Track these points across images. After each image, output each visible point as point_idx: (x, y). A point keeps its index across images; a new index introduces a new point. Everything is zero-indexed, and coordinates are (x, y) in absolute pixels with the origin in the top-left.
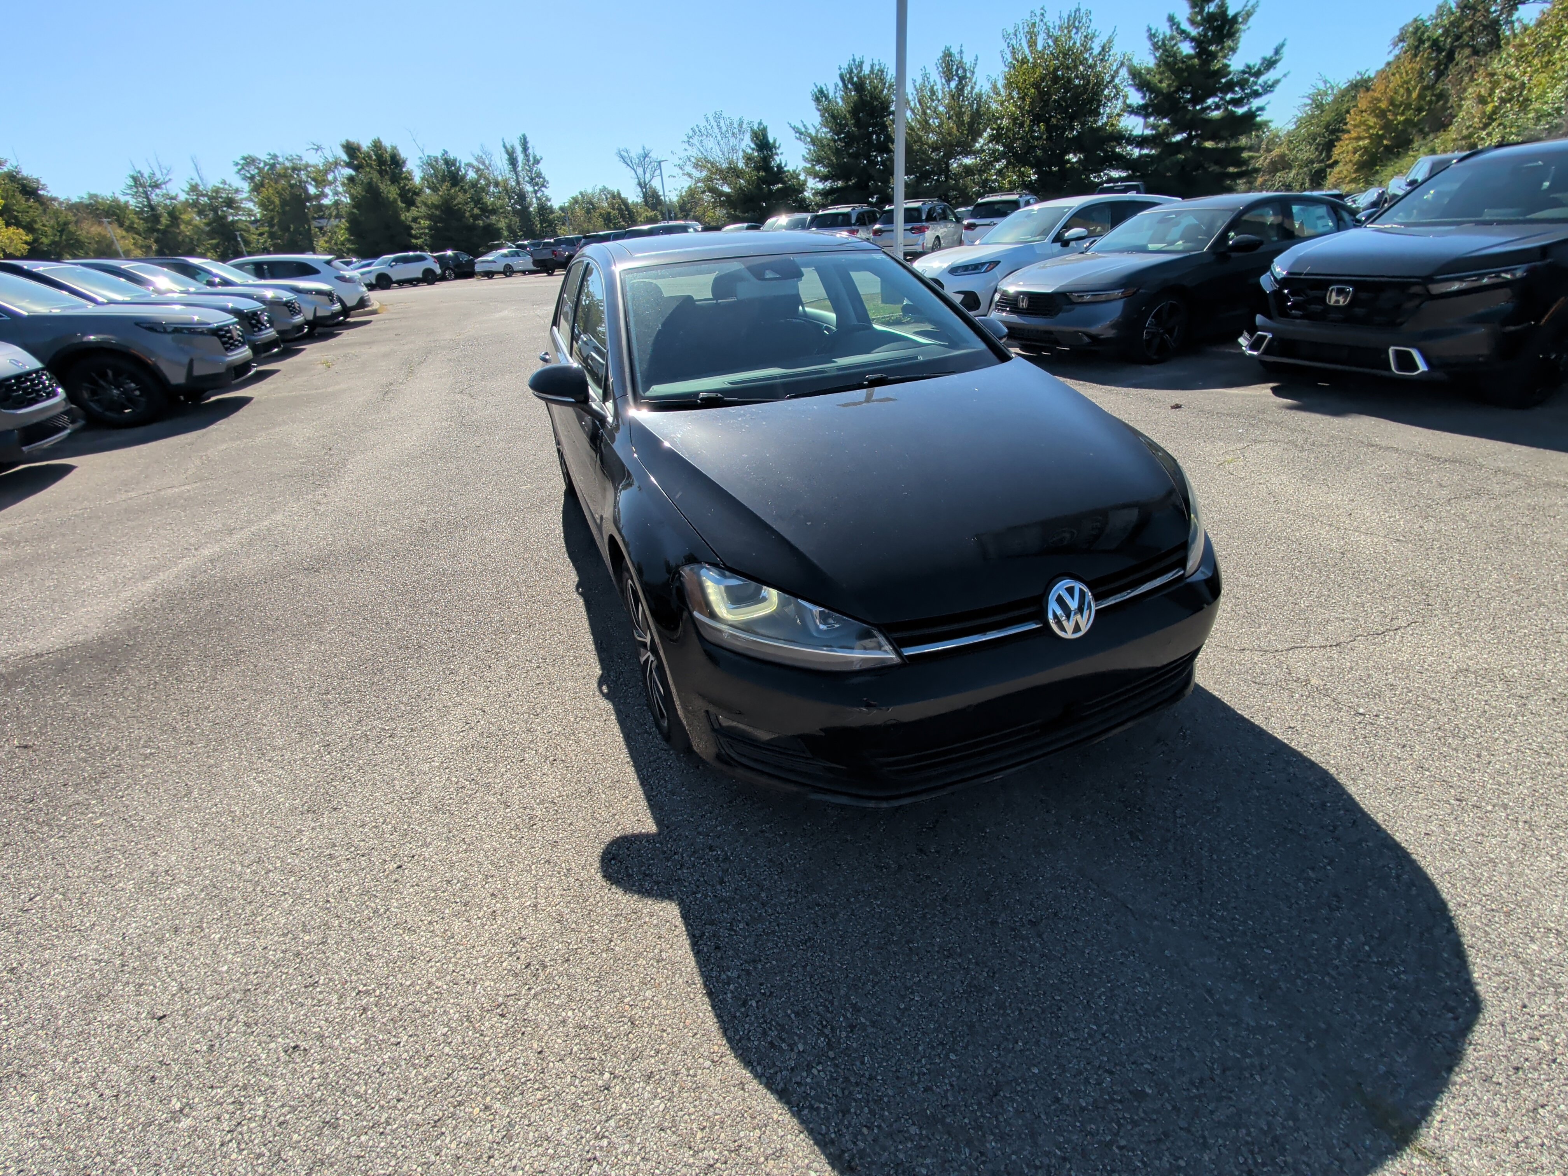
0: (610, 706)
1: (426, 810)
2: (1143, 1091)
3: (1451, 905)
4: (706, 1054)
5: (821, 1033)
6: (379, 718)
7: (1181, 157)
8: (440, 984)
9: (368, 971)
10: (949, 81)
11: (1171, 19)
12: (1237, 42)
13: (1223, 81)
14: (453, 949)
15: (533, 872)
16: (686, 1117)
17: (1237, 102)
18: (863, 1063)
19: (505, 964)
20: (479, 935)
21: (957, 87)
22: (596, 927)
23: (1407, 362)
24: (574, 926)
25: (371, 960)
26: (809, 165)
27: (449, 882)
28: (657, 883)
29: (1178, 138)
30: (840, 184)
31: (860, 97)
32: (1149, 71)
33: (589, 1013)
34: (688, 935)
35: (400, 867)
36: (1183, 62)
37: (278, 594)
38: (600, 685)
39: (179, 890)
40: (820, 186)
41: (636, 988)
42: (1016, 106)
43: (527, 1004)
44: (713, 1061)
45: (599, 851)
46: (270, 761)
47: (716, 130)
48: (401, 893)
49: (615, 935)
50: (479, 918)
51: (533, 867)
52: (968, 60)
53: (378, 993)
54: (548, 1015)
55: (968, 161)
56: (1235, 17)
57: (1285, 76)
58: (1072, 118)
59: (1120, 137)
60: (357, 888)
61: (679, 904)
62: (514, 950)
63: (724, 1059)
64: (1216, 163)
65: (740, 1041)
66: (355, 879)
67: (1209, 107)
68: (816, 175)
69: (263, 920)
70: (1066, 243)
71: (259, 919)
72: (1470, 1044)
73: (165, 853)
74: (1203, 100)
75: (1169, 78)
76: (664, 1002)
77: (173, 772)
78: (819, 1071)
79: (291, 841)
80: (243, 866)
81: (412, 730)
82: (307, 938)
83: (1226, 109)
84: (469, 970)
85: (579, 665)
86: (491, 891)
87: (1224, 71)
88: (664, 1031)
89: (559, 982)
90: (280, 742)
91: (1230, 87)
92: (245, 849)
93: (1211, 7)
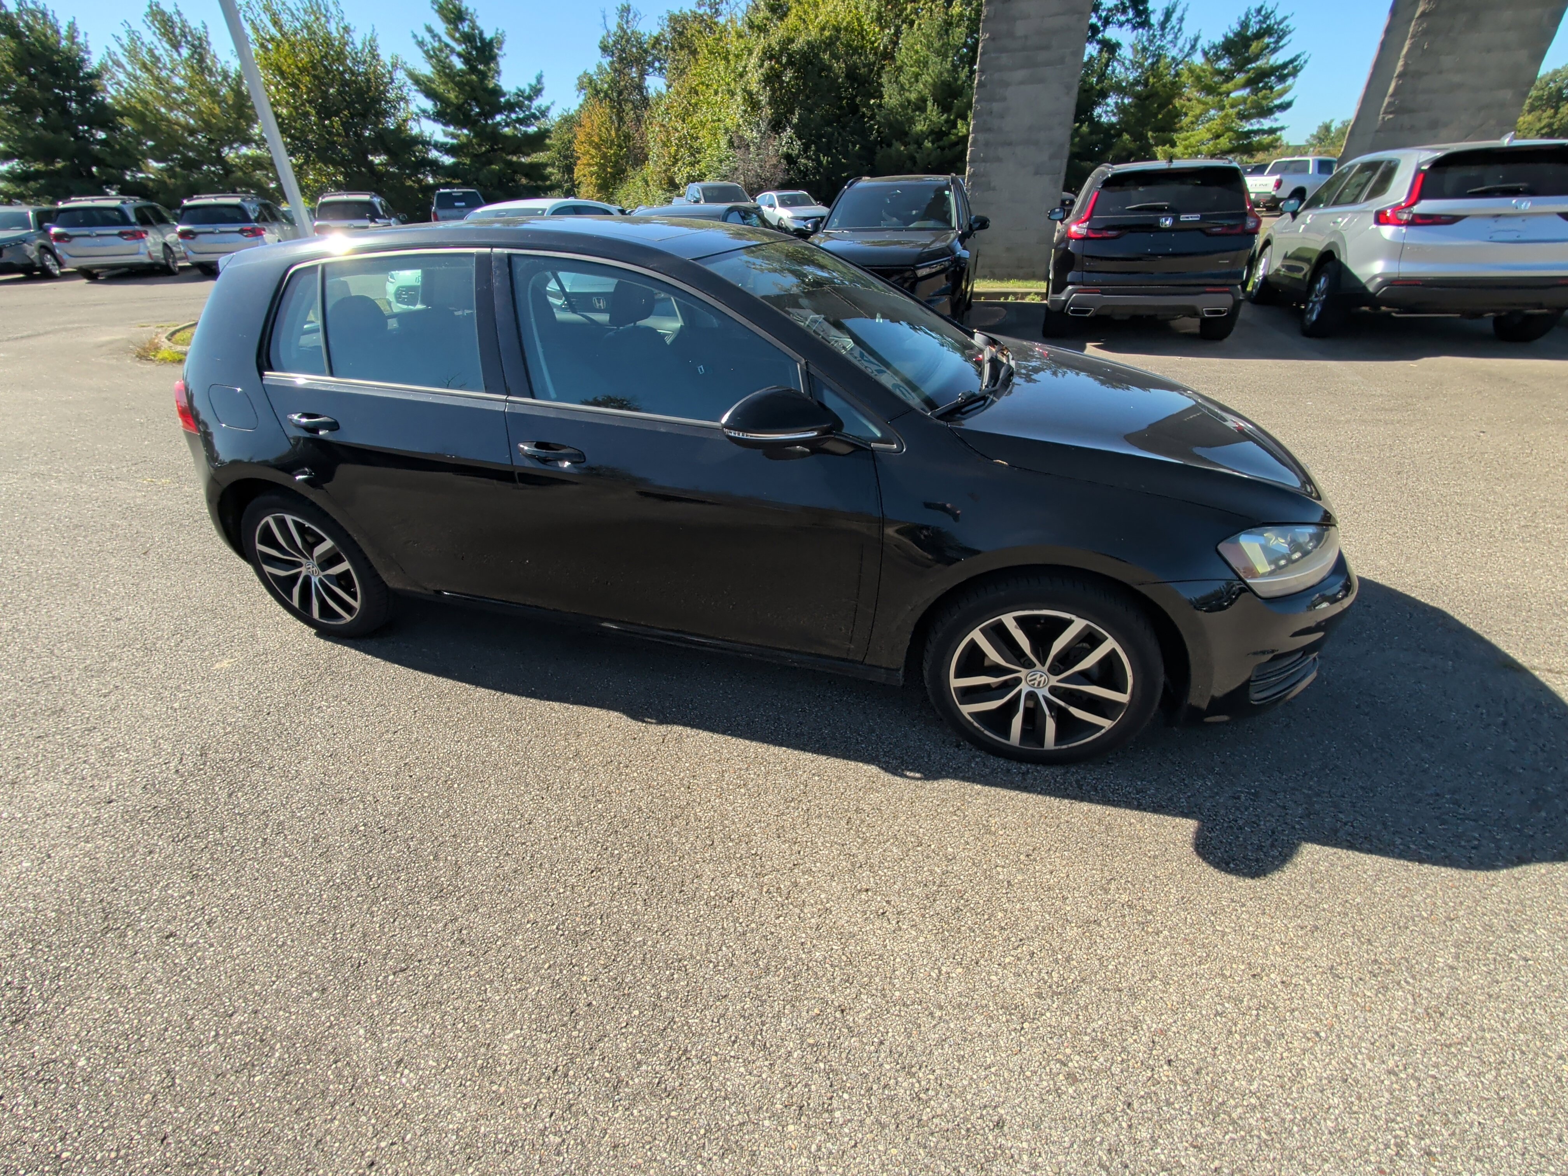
0: (952, 781)
4: (1485, 887)
10: (175, 47)
11: (429, 30)
12: (497, 63)
13: (502, 100)
21: (191, 57)
25: (1344, 1131)
28: (1273, 846)
31: (21, 43)
32: (430, 79)
34: (1347, 849)
38: (900, 775)
42: (287, 93)
44: (1493, 885)
45: (1210, 869)
55: (249, 151)
56: (491, 41)
59: (426, 143)
61: (1306, 842)
63: (1490, 879)
65: (1471, 863)
67: (499, 124)
74: (493, 117)
75: (453, 89)
83: (515, 128)
85: (839, 778)
87: (497, 92)
93: (465, 27)
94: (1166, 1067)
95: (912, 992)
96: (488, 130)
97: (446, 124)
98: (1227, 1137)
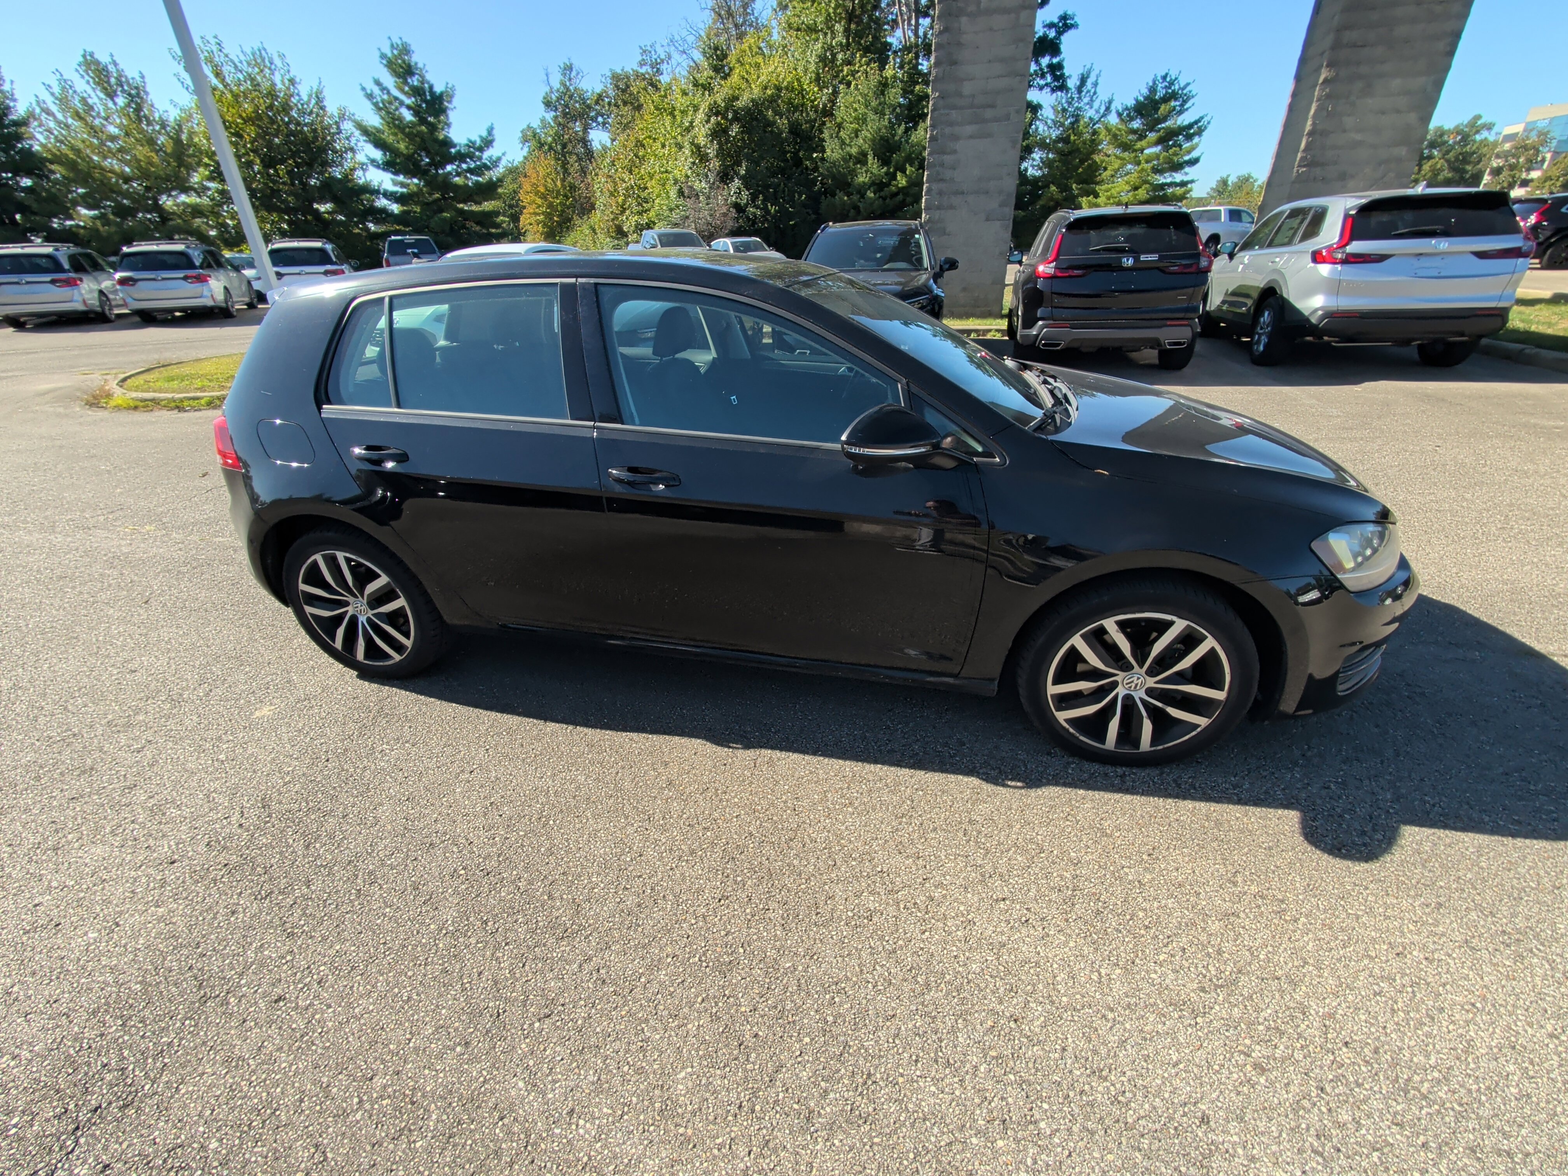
0: (1054, 788)
10: (110, 96)
12: (447, 116)
13: (453, 150)
17: (474, 172)
21: (128, 105)
25: (1529, 1096)
32: (379, 130)
34: (1444, 829)
36: (410, 127)
38: (1004, 785)
42: (231, 142)
45: (1325, 856)
52: (130, 75)
55: (189, 199)
56: (442, 94)
61: (1404, 824)
67: (450, 173)
75: (403, 140)
83: (466, 177)
87: (447, 143)
91: (461, 157)
93: (415, 81)
94: (1345, 1049)
95: (1078, 996)
96: (440, 179)
97: (396, 173)
98: (1423, 1112)
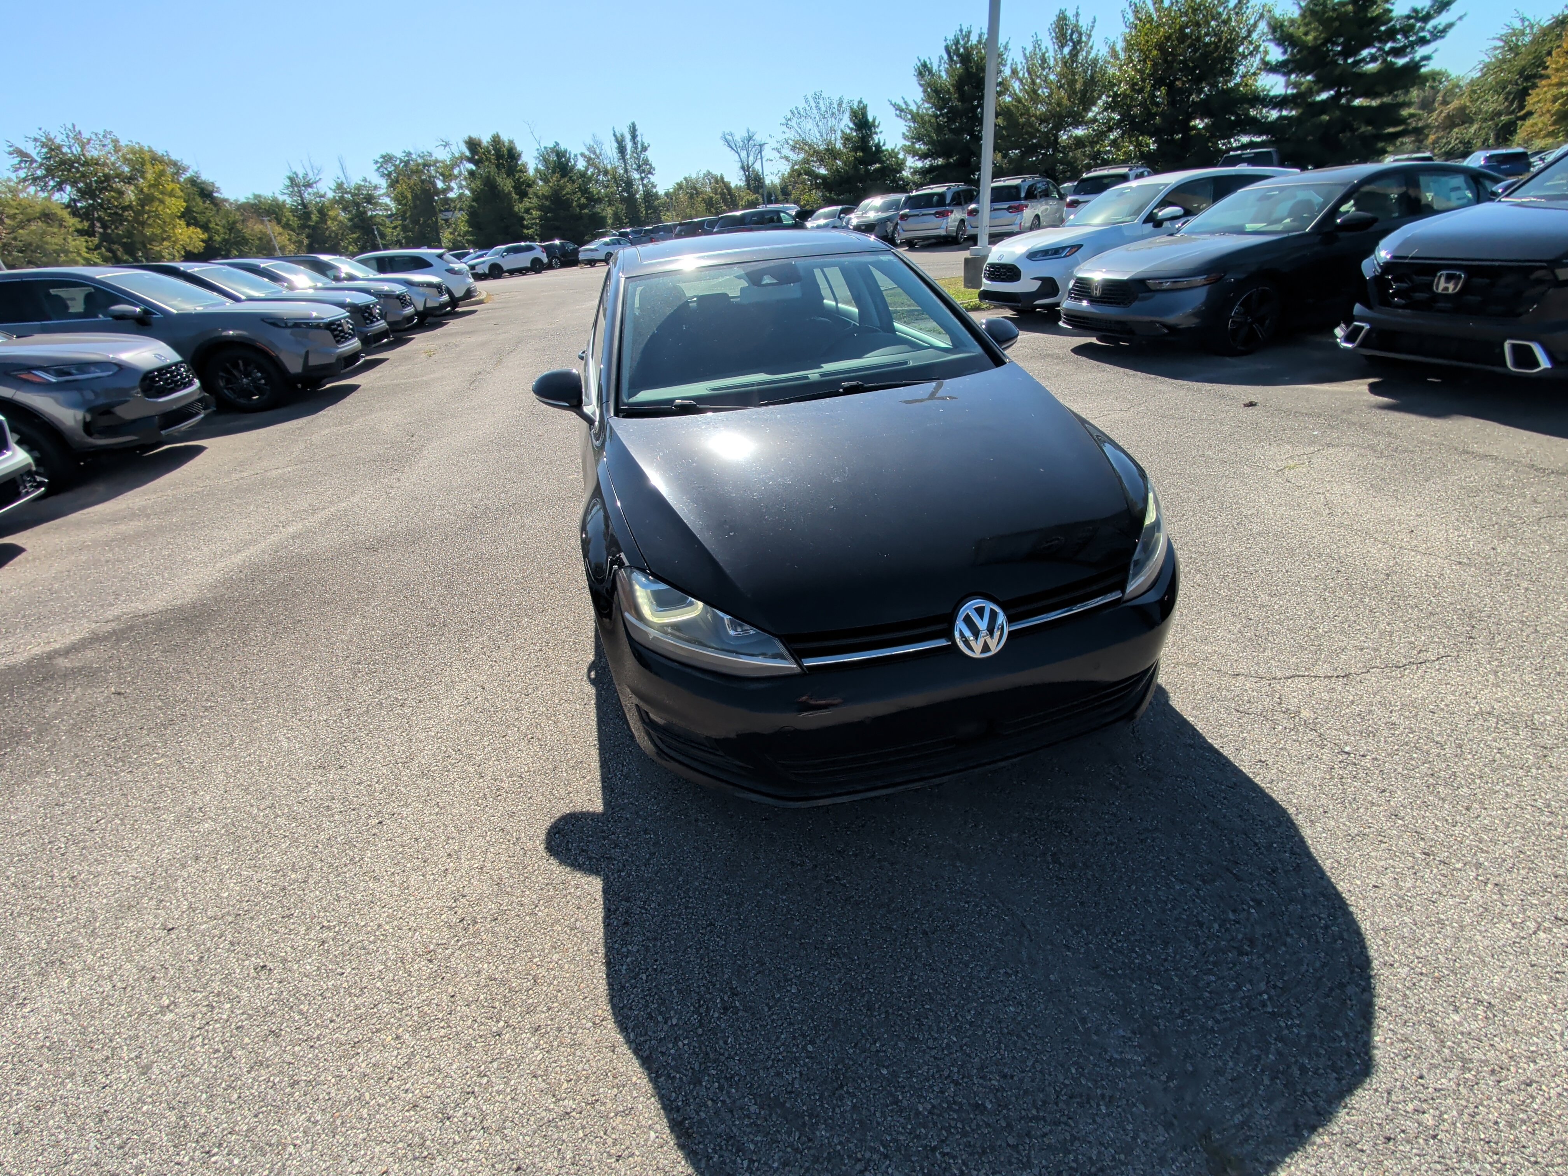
0: (594, 691)
1: (413, 774)
2: (983, 1105)
3: (1375, 964)
4: (590, 1016)
5: (696, 1011)
6: (396, 689)
7: (1326, 118)
8: (388, 927)
9: (333, 910)
10: (1062, 47)
14: (405, 899)
15: (488, 838)
16: (558, 1068)
17: (1398, 52)
18: (726, 1043)
19: (443, 917)
20: (429, 889)
21: (1070, 53)
22: (528, 893)
23: (1525, 357)
24: (509, 889)
26: (908, 143)
27: (416, 840)
28: (590, 858)
29: (1324, 96)
30: (940, 161)
31: (966, 69)
32: (1292, 22)
33: (501, 968)
34: (604, 908)
35: (381, 822)
36: (1334, 10)
37: (340, 570)
38: (589, 671)
39: (207, 825)
40: (919, 164)
41: (547, 951)
43: (453, 953)
44: (594, 1023)
45: (548, 824)
46: (300, 720)
47: (815, 111)
48: (376, 846)
49: (541, 902)
50: (433, 874)
51: (489, 833)
52: (1084, 23)
53: (337, 929)
54: (467, 965)
55: (1080, 132)
57: (1460, 18)
58: (1198, 80)
59: (1255, 99)
60: (342, 837)
61: (604, 880)
62: (454, 905)
63: (604, 1023)
64: (1368, 123)
65: (622, 1008)
66: (342, 830)
68: (914, 153)
69: (263, 858)
70: (1158, 224)
71: (261, 856)
72: (1345, 1107)
73: (202, 793)
74: (1356, 52)
76: (566, 966)
77: (224, 723)
78: (684, 1045)
79: (300, 791)
80: (258, 809)
81: (420, 701)
82: (293, 876)
84: (413, 918)
85: (576, 650)
86: (448, 851)
88: (560, 991)
89: (484, 937)
90: (311, 704)
91: (1391, 35)
92: (263, 795)
96: (1343, 70)
97: (1291, 73)
